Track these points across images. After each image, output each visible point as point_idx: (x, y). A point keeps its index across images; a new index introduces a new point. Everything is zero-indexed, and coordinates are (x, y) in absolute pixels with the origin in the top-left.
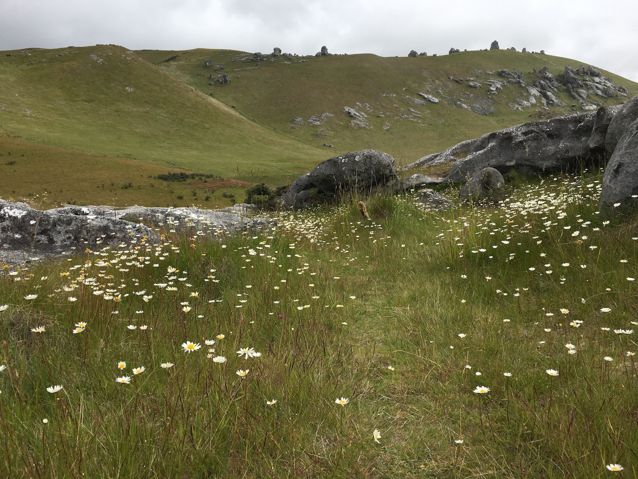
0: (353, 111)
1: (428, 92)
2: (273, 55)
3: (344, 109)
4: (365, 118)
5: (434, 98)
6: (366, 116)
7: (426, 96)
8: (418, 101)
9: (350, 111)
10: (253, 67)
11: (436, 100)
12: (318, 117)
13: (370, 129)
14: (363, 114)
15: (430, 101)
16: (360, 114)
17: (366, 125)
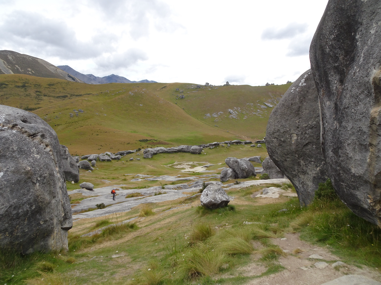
0: (231, 111)
1: (268, 102)
2: (205, 86)
3: (228, 110)
4: (237, 114)
5: (271, 105)
6: (237, 113)
7: (267, 104)
8: (263, 106)
9: (230, 111)
10: (195, 91)
11: (271, 106)
12: (217, 113)
13: (237, 119)
14: (236, 112)
15: (268, 106)
16: (235, 112)
17: (236, 117)
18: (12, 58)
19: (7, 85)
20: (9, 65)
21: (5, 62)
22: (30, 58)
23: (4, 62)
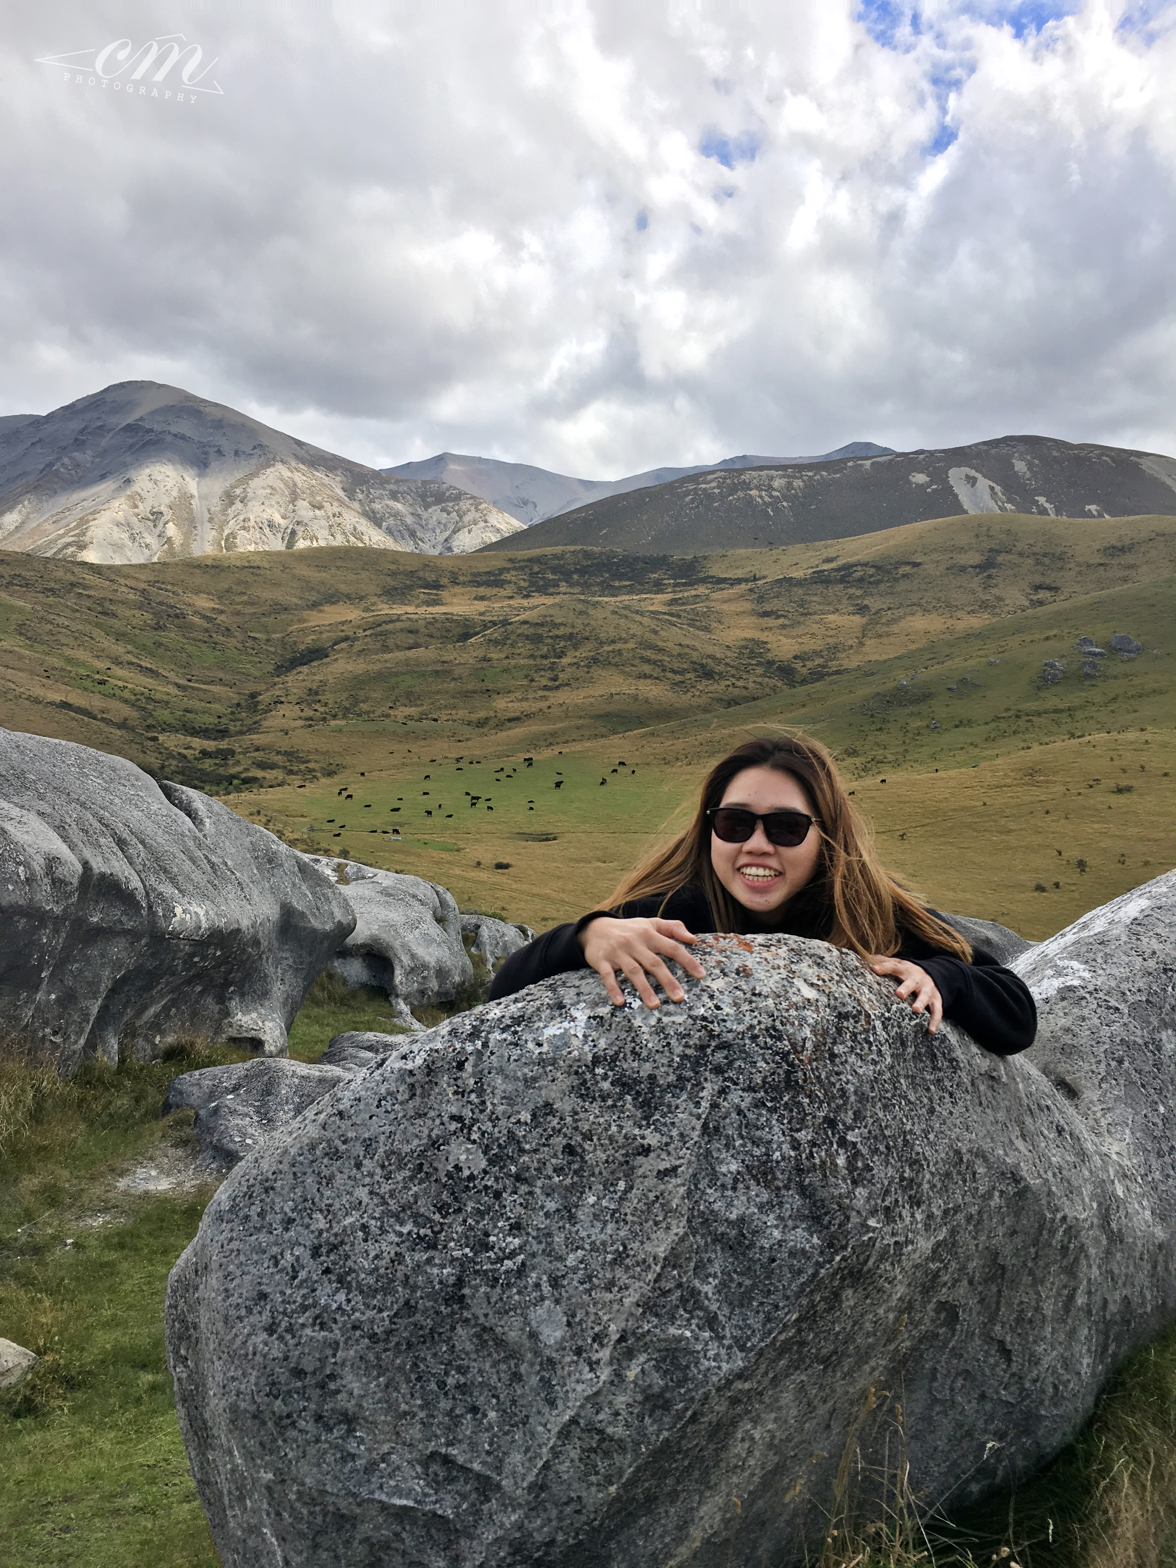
18: (1030, 466)
19: (916, 565)
20: (1009, 501)
21: (998, 489)
22: (1104, 458)
23: (992, 488)
